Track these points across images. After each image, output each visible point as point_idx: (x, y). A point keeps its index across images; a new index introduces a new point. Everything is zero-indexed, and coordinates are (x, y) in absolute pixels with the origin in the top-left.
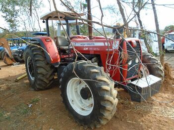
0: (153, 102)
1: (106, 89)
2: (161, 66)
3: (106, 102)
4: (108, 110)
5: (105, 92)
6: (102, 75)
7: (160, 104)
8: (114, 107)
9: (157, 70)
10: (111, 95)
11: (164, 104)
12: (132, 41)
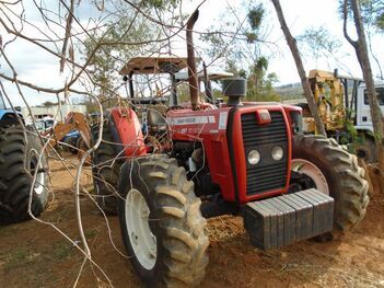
0: (337, 258)
1: (173, 213)
2: (356, 170)
3: (173, 241)
4: (180, 261)
5: (172, 220)
6: (171, 184)
7: (353, 263)
8: (196, 255)
9: (345, 179)
10: (186, 227)
11: (362, 265)
12: (259, 111)
